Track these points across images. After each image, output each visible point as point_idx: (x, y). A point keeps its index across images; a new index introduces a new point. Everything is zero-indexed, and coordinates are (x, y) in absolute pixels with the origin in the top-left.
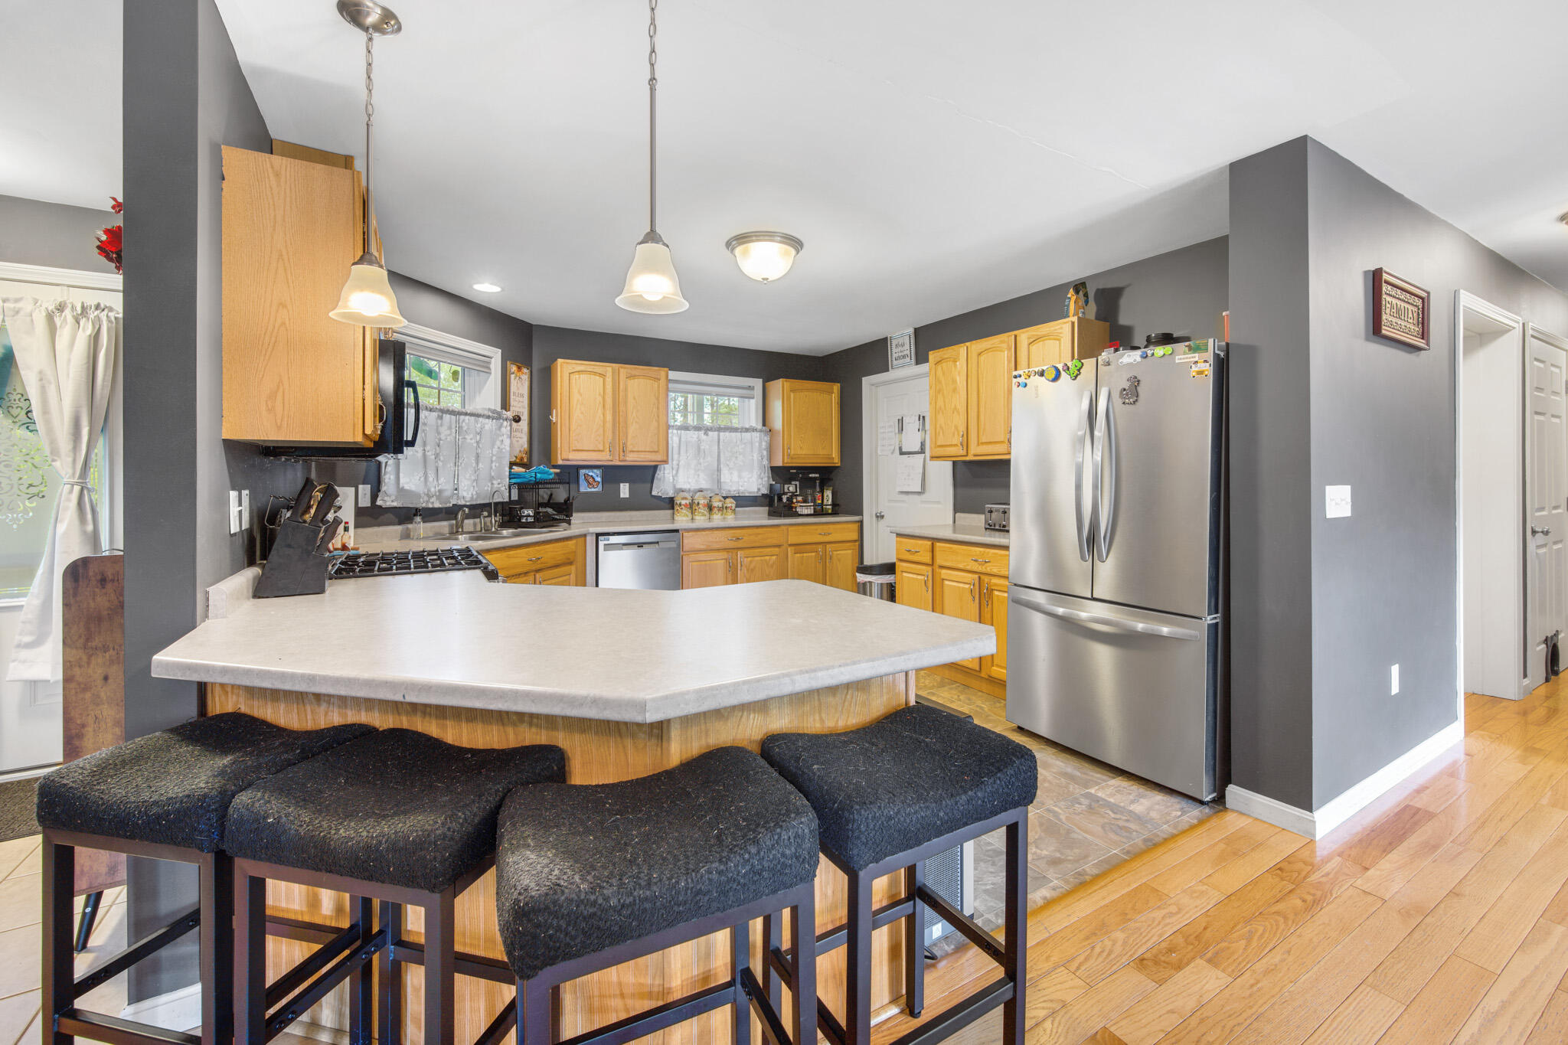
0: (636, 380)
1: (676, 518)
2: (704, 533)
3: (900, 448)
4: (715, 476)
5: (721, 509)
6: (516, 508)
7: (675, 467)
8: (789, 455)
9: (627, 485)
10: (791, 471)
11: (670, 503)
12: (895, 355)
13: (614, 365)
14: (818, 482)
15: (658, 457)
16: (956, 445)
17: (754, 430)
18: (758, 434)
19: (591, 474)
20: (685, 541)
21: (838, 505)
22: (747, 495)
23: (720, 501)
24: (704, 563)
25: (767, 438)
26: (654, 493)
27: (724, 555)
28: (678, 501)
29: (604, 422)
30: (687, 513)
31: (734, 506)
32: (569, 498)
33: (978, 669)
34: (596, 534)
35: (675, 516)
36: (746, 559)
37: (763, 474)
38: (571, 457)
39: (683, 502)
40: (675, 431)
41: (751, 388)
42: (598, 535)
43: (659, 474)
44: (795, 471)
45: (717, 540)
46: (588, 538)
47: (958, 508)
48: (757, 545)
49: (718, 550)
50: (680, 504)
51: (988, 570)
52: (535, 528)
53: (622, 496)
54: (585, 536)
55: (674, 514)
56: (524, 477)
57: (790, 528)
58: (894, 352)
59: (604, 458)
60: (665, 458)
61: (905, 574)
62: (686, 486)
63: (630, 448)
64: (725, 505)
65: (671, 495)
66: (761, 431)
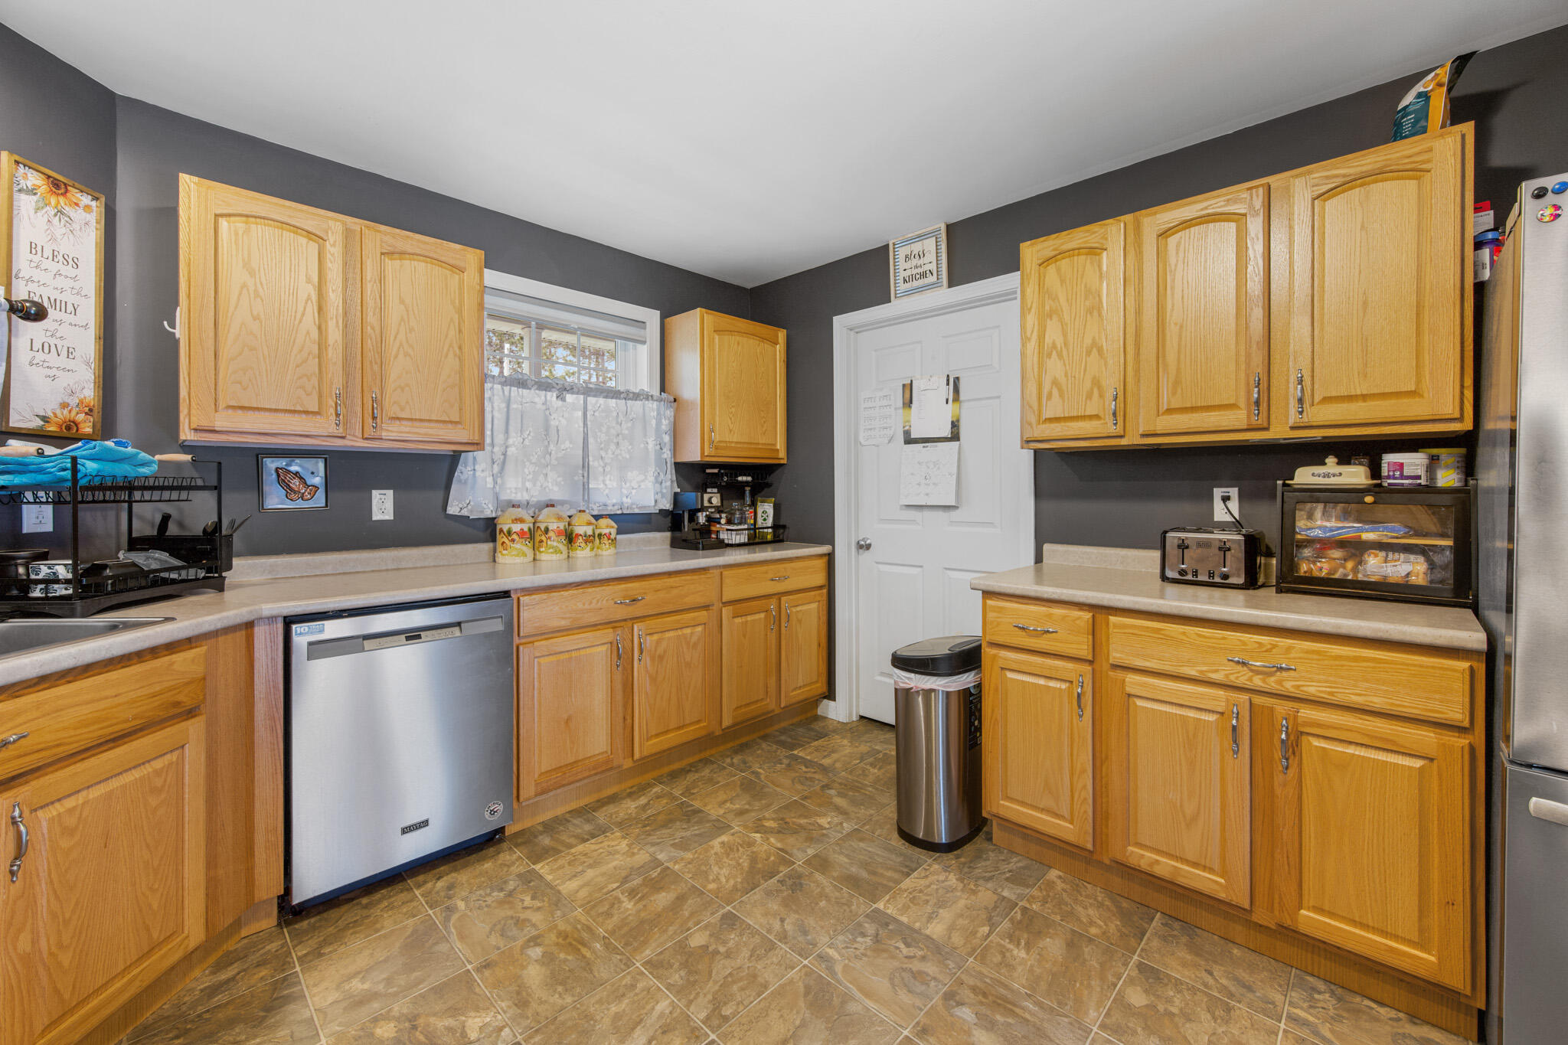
0: (407, 262)
1: (500, 558)
2: (565, 593)
3: (907, 433)
4: (578, 478)
5: (589, 539)
6: (15, 558)
7: (498, 457)
8: (712, 442)
9: (390, 493)
10: (708, 471)
11: (488, 530)
12: (902, 274)
13: (349, 220)
14: (748, 489)
15: (461, 435)
16: (1097, 417)
17: (648, 397)
18: (655, 405)
19: (294, 468)
20: (524, 615)
21: (784, 527)
22: (637, 511)
23: (590, 524)
24: (566, 656)
25: (670, 413)
26: (452, 510)
27: (608, 635)
28: (504, 524)
29: (322, 345)
30: (525, 549)
31: (614, 531)
32: (218, 526)
33: (1247, 906)
34: (285, 617)
35: (498, 555)
36: (648, 637)
37: (662, 476)
38: (221, 421)
39: (516, 527)
40: (498, 387)
41: (641, 324)
42: (289, 621)
43: (463, 471)
44: (716, 471)
45: (593, 606)
46: (260, 633)
47: (1045, 534)
48: (671, 608)
49: (594, 626)
50: (509, 533)
51: (1289, 686)
52: (72, 615)
53: (377, 516)
54: (249, 625)
55: (495, 551)
56: (41, 471)
57: (726, 573)
58: (901, 267)
59: (322, 430)
60: (476, 438)
61: (1010, 675)
62: (521, 497)
63: (391, 409)
64: (597, 532)
65: (489, 513)
66: (660, 400)
